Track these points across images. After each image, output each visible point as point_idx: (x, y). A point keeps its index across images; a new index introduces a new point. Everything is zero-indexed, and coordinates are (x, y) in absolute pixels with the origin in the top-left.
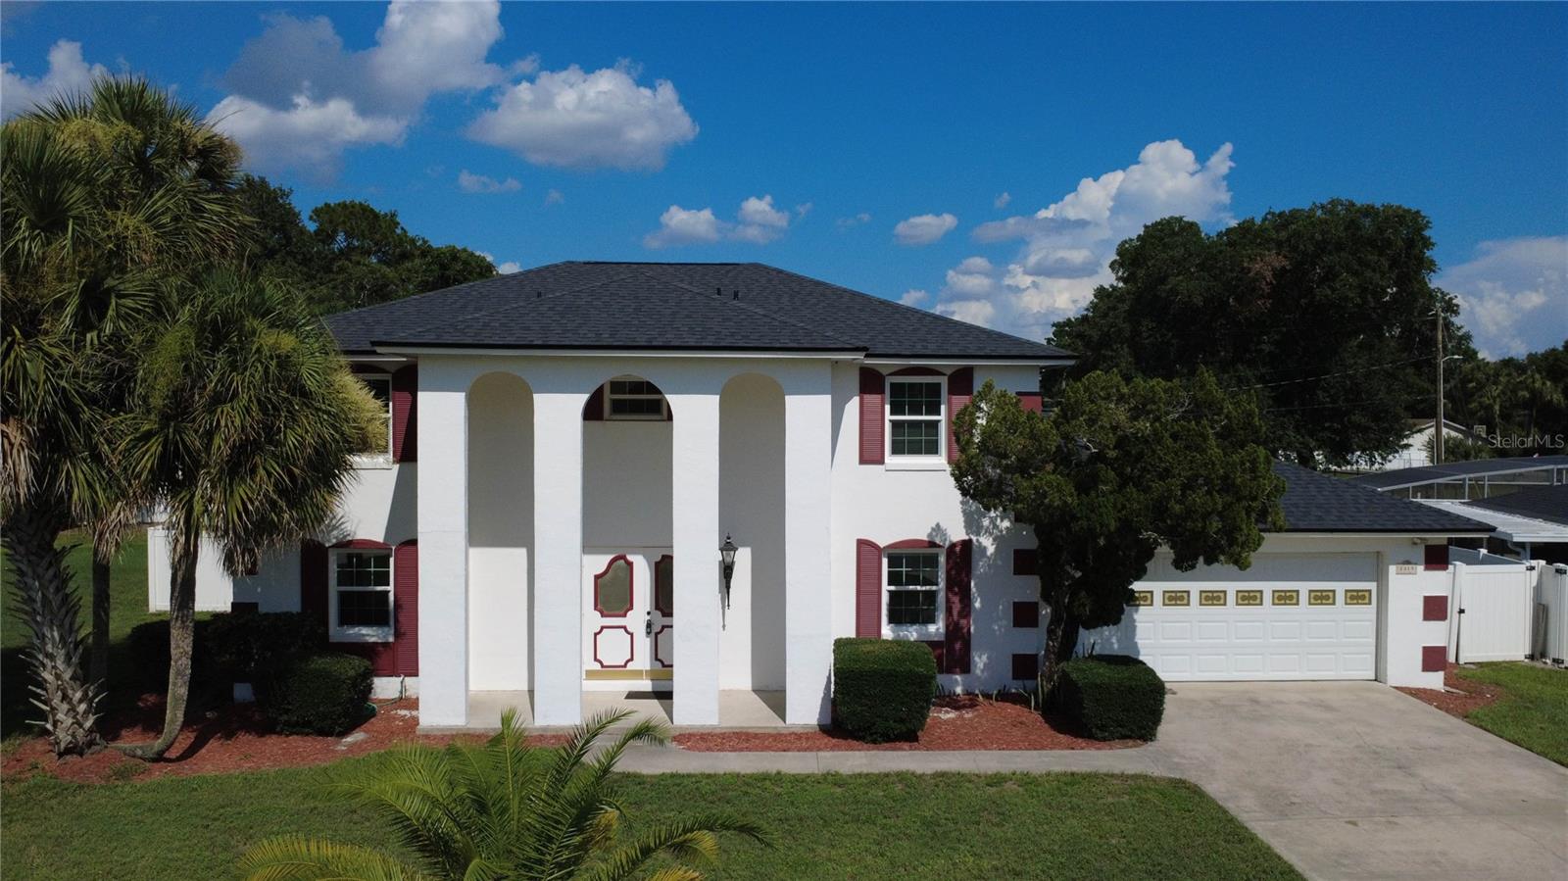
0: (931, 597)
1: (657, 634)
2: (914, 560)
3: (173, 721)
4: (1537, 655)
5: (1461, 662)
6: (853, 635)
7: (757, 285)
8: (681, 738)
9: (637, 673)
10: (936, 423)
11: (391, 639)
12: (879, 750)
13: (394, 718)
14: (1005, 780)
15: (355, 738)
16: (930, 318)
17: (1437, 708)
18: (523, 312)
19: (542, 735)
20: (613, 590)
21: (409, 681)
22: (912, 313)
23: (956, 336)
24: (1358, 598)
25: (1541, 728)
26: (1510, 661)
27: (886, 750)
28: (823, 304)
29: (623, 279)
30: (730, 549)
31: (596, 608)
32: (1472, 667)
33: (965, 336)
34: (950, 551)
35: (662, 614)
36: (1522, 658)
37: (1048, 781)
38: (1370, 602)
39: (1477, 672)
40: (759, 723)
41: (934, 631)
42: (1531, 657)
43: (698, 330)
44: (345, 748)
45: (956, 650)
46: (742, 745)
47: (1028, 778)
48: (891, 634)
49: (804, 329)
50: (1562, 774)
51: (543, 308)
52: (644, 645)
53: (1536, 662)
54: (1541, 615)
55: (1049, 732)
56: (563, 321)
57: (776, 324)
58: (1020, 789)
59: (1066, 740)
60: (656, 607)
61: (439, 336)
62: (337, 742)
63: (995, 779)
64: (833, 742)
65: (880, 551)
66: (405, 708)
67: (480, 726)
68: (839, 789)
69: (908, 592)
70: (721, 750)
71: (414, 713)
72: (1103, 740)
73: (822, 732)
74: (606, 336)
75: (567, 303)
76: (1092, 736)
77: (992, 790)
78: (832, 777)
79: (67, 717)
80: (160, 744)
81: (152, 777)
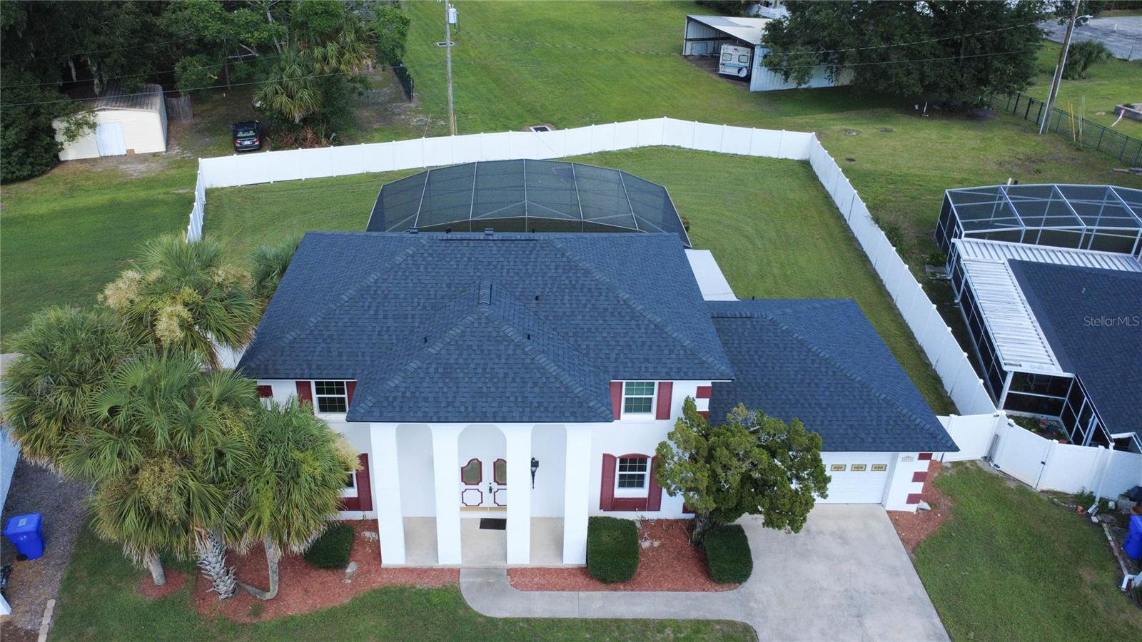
0: (642, 476)
1: (495, 493)
2: (633, 461)
3: (274, 590)
4: (988, 458)
5: (943, 461)
6: (599, 516)
7: (549, 275)
8: (512, 572)
9: (485, 509)
10: (651, 399)
11: (356, 496)
12: (607, 589)
13: (364, 542)
14: (665, 627)
15: (351, 568)
16: (652, 326)
17: (903, 540)
18: (421, 376)
19: (443, 569)
20: (471, 473)
21: (367, 513)
22: (642, 318)
23: (666, 352)
24: (879, 468)
25: (946, 567)
26: (972, 461)
27: (612, 590)
28: (589, 306)
29: (473, 323)
30: (535, 464)
31: (462, 481)
32: (949, 465)
33: (671, 351)
34: (654, 459)
35: (499, 484)
36: (980, 458)
37: (686, 628)
38: (885, 470)
39: (948, 475)
40: (551, 563)
41: (642, 493)
42: (986, 457)
43: (520, 399)
44: (350, 581)
45: (653, 502)
46: (542, 581)
47: (677, 625)
48: (620, 493)
49: (579, 397)
50: (933, 624)
51: (432, 370)
52: (488, 501)
53: (986, 464)
54: (996, 439)
55: (695, 570)
56: (445, 390)
57: (563, 390)
58: (672, 636)
59: (702, 580)
60: (495, 481)
61: (381, 413)
62: (344, 574)
63: (661, 626)
64: (586, 581)
65: (615, 458)
66: (366, 530)
67: (412, 564)
68: (588, 637)
69: (629, 475)
70: (532, 589)
71: (373, 535)
72: (719, 584)
73: (581, 570)
74: (470, 409)
75: (445, 361)
76: (714, 581)
77: (659, 637)
78: (585, 624)
79: (223, 587)
80: (268, 596)
81: (270, 615)
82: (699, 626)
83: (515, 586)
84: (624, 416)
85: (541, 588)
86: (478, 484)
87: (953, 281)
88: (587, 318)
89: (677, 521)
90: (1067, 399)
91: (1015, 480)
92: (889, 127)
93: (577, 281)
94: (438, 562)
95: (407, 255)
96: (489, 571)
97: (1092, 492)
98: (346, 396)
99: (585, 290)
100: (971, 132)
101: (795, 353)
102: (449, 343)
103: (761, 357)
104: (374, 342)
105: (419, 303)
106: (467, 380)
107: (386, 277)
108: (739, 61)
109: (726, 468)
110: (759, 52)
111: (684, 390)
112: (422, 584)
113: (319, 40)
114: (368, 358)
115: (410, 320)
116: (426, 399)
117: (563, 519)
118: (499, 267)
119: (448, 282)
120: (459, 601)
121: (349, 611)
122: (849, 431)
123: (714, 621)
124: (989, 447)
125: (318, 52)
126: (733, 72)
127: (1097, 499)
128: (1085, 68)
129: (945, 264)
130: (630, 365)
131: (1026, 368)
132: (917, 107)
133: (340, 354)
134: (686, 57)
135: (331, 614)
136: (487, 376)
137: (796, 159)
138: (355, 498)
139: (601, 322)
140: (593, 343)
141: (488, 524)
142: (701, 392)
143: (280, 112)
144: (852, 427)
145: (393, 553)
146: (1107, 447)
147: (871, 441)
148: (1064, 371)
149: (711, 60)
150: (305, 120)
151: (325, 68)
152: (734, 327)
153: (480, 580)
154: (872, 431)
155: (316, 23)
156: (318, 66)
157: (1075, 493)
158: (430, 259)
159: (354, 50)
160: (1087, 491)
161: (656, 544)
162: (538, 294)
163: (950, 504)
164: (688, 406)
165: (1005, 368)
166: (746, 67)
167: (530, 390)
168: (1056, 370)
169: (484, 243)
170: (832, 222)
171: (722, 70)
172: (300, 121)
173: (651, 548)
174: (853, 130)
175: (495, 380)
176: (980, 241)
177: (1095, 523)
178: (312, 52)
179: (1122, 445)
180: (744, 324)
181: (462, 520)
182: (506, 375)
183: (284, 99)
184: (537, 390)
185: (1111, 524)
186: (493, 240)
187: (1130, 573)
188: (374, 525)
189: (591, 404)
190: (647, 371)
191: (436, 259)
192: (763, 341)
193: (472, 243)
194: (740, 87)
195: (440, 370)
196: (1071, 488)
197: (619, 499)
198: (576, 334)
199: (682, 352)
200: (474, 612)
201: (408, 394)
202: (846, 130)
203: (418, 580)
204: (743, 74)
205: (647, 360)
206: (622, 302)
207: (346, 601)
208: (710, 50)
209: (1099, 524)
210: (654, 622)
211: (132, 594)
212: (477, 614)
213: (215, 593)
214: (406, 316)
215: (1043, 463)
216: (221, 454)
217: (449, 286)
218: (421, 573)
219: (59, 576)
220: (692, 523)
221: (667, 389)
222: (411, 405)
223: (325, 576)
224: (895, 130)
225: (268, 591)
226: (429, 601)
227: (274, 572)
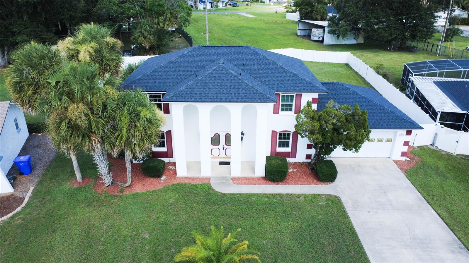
0: (288, 142)
1: (225, 150)
2: (284, 134)
3: (129, 181)
4: (432, 144)
5: (414, 146)
6: (270, 155)
7: (248, 58)
8: (233, 179)
9: (221, 157)
10: (292, 104)
11: (166, 151)
12: (275, 184)
13: (169, 170)
14: (301, 196)
15: (164, 178)
16: (292, 74)
17: (400, 169)
18: (194, 86)
19: (203, 178)
20: (215, 140)
21: (171, 159)
22: (288, 72)
23: (299, 83)
24: (389, 140)
25: (420, 177)
26: (426, 146)
27: (276, 184)
28: (265, 68)
29: (216, 69)
30: (243, 134)
31: (212, 144)
32: (416, 147)
33: (301, 83)
34: (293, 133)
35: (227, 145)
36: (429, 145)
37: (309, 196)
38: (391, 141)
39: (417, 150)
40: (250, 175)
41: (288, 150)
42: (431, 144)
43: (236, 94)
44: (163, 182)
45: (293, 154)
46: (246, 182)
47: (305, 196)
48: (279, 150)
49: (262, 94)
50: (418, 196)
51: (198, 84)
52: (223, 151)
53: (432, 146)
54: (436, 135)
55: (312, 178)
56: (204, 91)
57: (255, 91)
58: (303, 199)
59: (315, 181)
60: (225, 144)
61: (177, 99)
62: (160, 180)
63: (299, 196)
64: (265, 182)
65: (277, 133)
66: (171, 166)
67: (190, 176)
68: (267, 199)
69: (283, 141)
70: (242, 184)
71: (173, 168)
72: (323, 182)
73: (263, 178)
74: (215, 97)
75: (204, 81)
76: (321, 181)
77: (298, 200)
78: (265, 195)
79: (107, 180)
80: (127, 185)
81: (127, 193)
82: (315, 196)
83: (235, 183)
84: (281, 112)
85: (245, 184)
86: (218, 145)
87: (410, 94)
88: (264, 72)
89: (303, 163)
90: (463, 124)
91: (445, 151)
92: (378, 54)
93: (260, 60)
94: (201, 175)
95: (189, 51)
96: (223, 178)
99: (264, 63)
101: (352, 95)
102: (206, 76)
103: (337, 96)
104: (174, 79)
105: (193, 67)
106: (213, 88)
107: (180, 58)
108: (319, 34)
109: (326, 122)
110: (327, 29)
111: (307, 97)
112: (195, 183)
113: (156, 16)
114: (171, 84)
116: (196, 94)
117: (255, 162)
118: (227, 55)
119: (206, 60)
120: (210, 188)
121: (162, 191)
122: (376, 122)
123: (322, 194)
124: (433, 140)
125: (156, 20)
126: (317, 39)
128: (452, 37)
129: (406, 90)
130: (283, 87)
131: (446, 110)
132: (388, 48)
133: (160, 83)
134: (298, 36)
135: (155, 192)
136: (222, 86)
137: (343, 63)
139: (271, 73)
140: (267, 80)
141: (221, 163)
142: (314, 100)
143: (141, 44)
144: (377, 120)
145: (182, 172)
147: (386, 125)
148: (462, 110)
149: (308, 36)
150: (150, 48)
151: (159, 27)
153: (219, 181)
154: (386, 122)
155: (155, 9)
156: (155, 26)
158: (198, 52)
159: (170, 20)
161: (295, 170)
162: (244, 63)
163: (418, 159)
164: (309, 105)
165: (437, 111)
166: (322, 37)
167: (241, 91)
168: (459, 111)
169: (221, 48)
170: (359, 79)
171: (312, 38)
172: (149, 48)
173: (293, 171)
174: (365, 55)
175: (226, 88)
176: (420, 77)
178: (153, 20)
180: (330, 85)
181: (212, 162)
182: (231, 86)
183: (142, 39)
184: (244, 91)
186: (225, 47)
188: (174, 164)
189: (267, 96)
190: (291, 89)
191: (201, 53)
192: (338, 91)
193: (216, 48)
194: (319, 44)
195: (202, 84)
197: (279, 152)
198: (260, 77)
199: (305, 83)
200: (216, 191)
201: (188, 92)
202: (362, 55)
203: (192, 181)
204: (321, 39)
205: (290, 85)
206: (279, 67)
207: (160, 188)
208: (307, 34)
210: (295, 195)
211: (67, 186)
212: (218, 192)
213: (103, 184)
214: (188, 71)
215: (457, 142)
216: (105, 107)
217: (206, 61)
218: (194, 179)
219: (37, 180)
220: (309, 163)
221: (299, 96)
222: (190, 96)
223: (152, 180)
224: (381, 55)
225: (127, 183)
226: (197, 188)
227: (129, 172)
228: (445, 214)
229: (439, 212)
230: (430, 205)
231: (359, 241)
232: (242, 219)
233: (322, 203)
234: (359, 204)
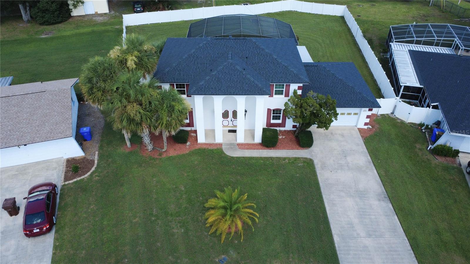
0: (280, 116)
1: (233, 121)
2: (277, 111)
6: (265, 127)
7: (251, 50)
8: (239, 145)
9: (230, 127)
10: (283, 90)
11: (189, 122)
12: (268, 149)
13: (192, 136)
14: (286, 159)
15: (188, 143)
16: (284, 67)
17: (361, 136)
18: (210, 81)
19: (217, 144)
20: (225, 115)
21: (192, 128)
22: (281, 64)
23: (288, 75)
24: (355, 114)
25: (374, 144)
26: (387, 114)
27: (269, 149)
28: (264, 60)
29: (226, 65)
30: (246, 111)
31: (223, 117)
32: (379, 115)
33: (290, 75)
34: (284, 110)
35: (234, 118)
36: (390, 113)
37: (292, 159)
38: (358, 115)
39: (379, 118)
40: (250, 142)
41: (280, 121)
42: (392, 113)
43: (242, 88)
44: (188, 147)
45: (283, 125)
46: (248, 147)
47: (289, 159)
48: (273, 121)
49: (260, 88)
50: (368, 159)
51: (214, 79)
52: (231, 123)
53: (391, 115)
54: (395, 106)
55: (296, 144)
56: (218, 85)
57: (255, 85)
58: (288, 162)
59: (297, 147)
60: (233, 118)
61: (198, 92)
62: (186, 145)
63: (284, 159)
64: (262, 147)
65: (271, 110)
66: (193, 133)
67: (207, 142)
68: (262, 161)
69: (276, 116)
70: (245, 149)
71: (194, 135)
72: (303, 148)
73: (260, 144)
74: (226, 91)
75: (218, 77)
76: (301, 147)
77: (284, 162)
78: (261, 158)
79: (150, 147)
80: (164, 150)
81: (164, 156)
82: (296, 159)
83: (240, 148)
84: (274, 96)
85: (247, 149)
86: (227, 118)
87: (389, 58)
88: (263, 64)
89: (290, 131)
90: (421, 95)
91: (400, 119)
92: (374, 4)
93: (260, 52)
94: (215, 141)
96: (231, 144)
97: (424, 123)
98: (185, 89)
99: (262, 55)
100: (404, 6)
101: (331, 77)
102: (219, 71)
103: (320, 78)
104: (194, 71)
105: (208, 59)
106: (225, 82)
107: (197, 51)
109: (306, 110)
111: (294, 87)
112: (211, 148)
114: (193, 76)
115: (205, 65)
116: (212, 88)
117: (254, 130)
118: (234, 48)
119: (218, 52)
120: (222, 152)
121: (189, 155)
122: (346, 102)
123: (301, 158)
124: (393, 110)
127: (425, 125)
129: (387, 52)
130: (276, 79)
131: (408, 84)
133: (184, 75)
135: (184, 155)
136: (231, 81)
137: (339, 16)
138: (188, 123)
139: (267, 65)
140: (265, 72)
141: (230, 131)
142: (299, 88)
144: (347, 100)
145: (201, 139)
146: (430, 108)
147: (353, 104)
148: (420, 85)
152: (311, 69)
153: (228, 147)
154: (354, 102)
157: (419, 123)
158: (211, 45)
160: (423, 123)
161: (284, 137)
162: (247, 56)
163: (378, 126)
164: (295, 92)
165: (401, 84)
167: (245, 85)
168: (418, 85)
169: (229, 40)
170: (350, 38)
172: (158, 1)
173: (282, 138)
174: (361, 5)
175: (234, 82)
176: (400, 43)
177: (423, 132)
179: (435, 107)
180: (315, 68)
181: (223, 130)
182: (237, 81)
184: (247, 85)
185: (428, 132)
186: (232, 39)
187: (431, 145)
188: (195, 132)
189: (264, 90)
190: (282, 80)
191: (213, 45)
192: (320, 73)
193: (225, 40)
195: (216, 79)
196: (417, 122)
197: (272, 123)
198: (259, 69)
199: (293, 75)
200: (227, 155)
201: (206, 87)
202: (358, 5)
203: (209, 147)
205: (282, 77)
206: (274, 59)
207: (187, 152)
209: (425, 132)
210: (282, 158)
211: (121, 150)
212: (228, 156)
213: (147, 150)
214: (204, 64)
215: (409, 114)
216: (150, 103)
217: (218, 54)
218: (210, 145)
219: (97, 145)
220: (295, 131)
221: (288, 87)
222: (208, 90)
223: (180, 145)
224: (376, 5)
225: (164, 149)
226: (213, 152)
227: (165, 142)
228: (383, 173)
229: (379, 172)
230: (374, 166)
231: (321, 193)
232: (245, 176)
233: (300, 165)
234: (326, 165)
